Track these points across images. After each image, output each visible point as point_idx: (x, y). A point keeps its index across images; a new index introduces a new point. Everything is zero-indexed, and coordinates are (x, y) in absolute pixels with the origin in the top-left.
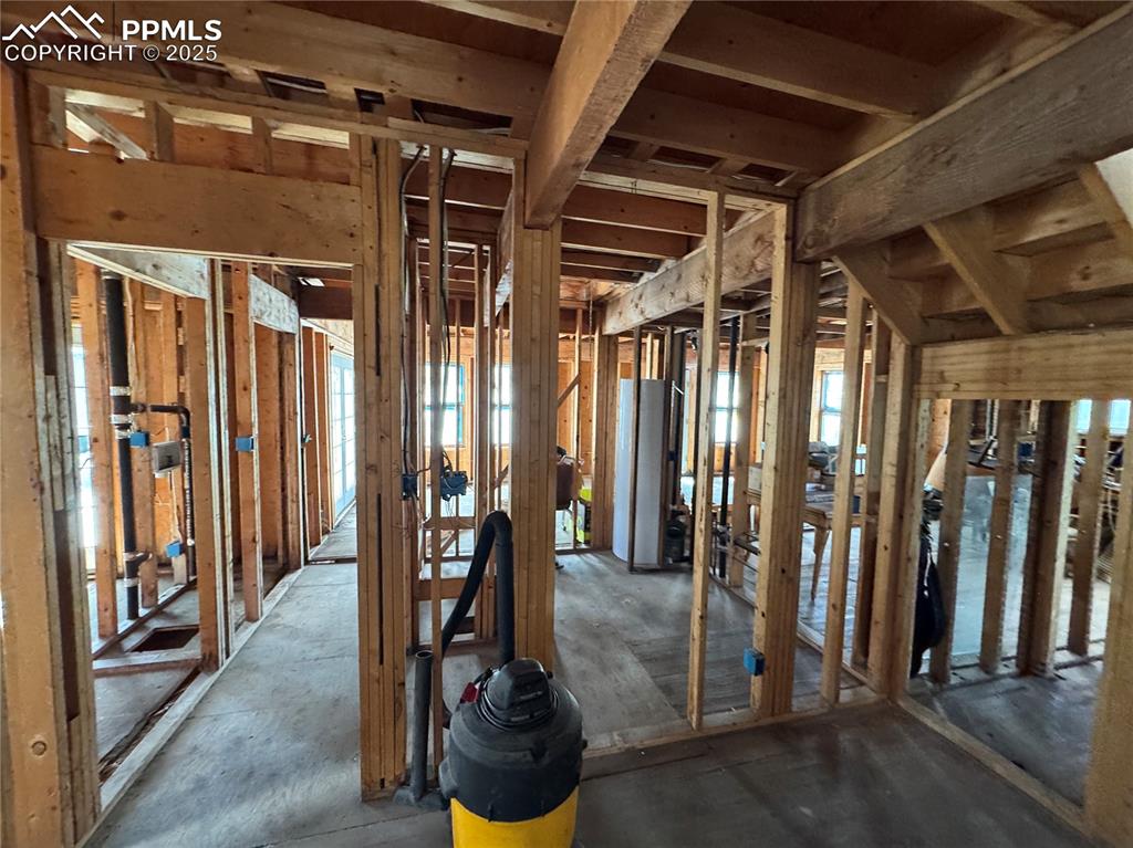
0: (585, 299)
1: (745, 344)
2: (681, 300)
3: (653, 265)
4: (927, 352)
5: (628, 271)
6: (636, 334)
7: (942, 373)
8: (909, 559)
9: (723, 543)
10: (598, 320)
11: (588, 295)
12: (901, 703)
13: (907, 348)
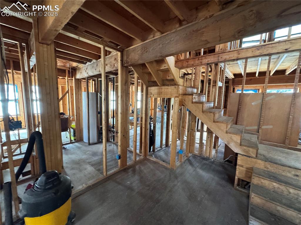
0: (69, 67)
1: (116, 84)
2: (98, 71)
3: (90, 61)
4: (149, 88)
5: (83, 61)
6: (86, 79)
7: (151, 92)
8: (148, 129)
9: (114, 133)
10: (74, 74)
11: (69, 66)
12: (147, 157)
13: (146, 87)
